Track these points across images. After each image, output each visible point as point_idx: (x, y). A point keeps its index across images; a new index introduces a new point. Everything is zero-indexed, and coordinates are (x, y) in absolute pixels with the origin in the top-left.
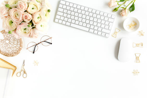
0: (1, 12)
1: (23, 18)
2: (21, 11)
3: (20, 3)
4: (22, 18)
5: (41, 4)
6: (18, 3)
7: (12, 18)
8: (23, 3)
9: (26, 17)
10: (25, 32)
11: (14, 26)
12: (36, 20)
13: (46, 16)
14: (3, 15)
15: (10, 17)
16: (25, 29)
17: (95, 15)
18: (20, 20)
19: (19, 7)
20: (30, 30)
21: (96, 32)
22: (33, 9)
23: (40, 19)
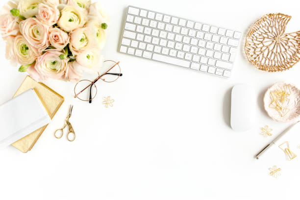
0: (3, 25)
1: (50, 39)
2: (44, 25)
3: (43, 9)
4: (48, 39)
5: (88, 12)
6: (39, 7)
7: (26, 39)
8: (49, 8)
9: (57, 38)
10: (55, 70)
11: (30, 57)
12: (76, 44)
13: (97, 36)
14: (7, 31)
15: (21, 36)
16: (54, 63)
17: (200, 35)
18: (44, 43)
19: (41, 16)
20: (63, 64)
21: (204, 68)
22: (70, 21)
23: (85, 43)
